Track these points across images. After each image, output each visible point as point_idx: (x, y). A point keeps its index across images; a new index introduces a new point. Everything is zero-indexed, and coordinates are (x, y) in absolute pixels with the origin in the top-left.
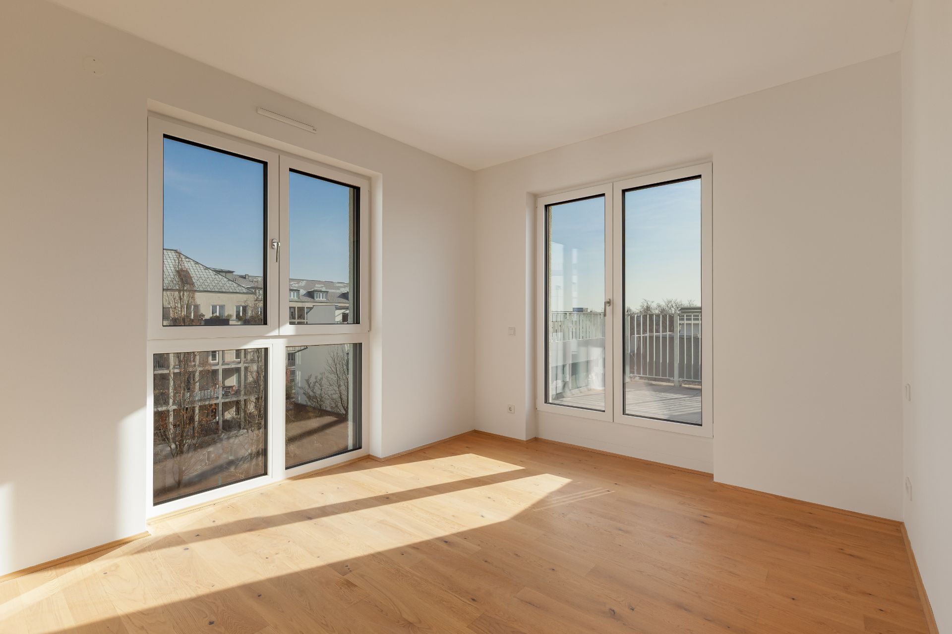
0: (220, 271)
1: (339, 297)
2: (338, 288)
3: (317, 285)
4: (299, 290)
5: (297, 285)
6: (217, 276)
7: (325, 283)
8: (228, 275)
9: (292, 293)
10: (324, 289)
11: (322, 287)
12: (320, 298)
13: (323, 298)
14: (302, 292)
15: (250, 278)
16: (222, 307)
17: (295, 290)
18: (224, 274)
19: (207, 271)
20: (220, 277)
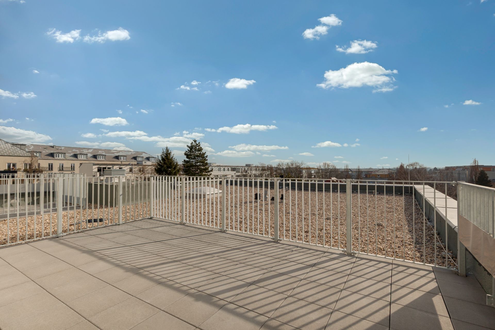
0: (16, 145)
1: (113, 158)
2: (113, 153)
3: (100, 152)
4: (87, 154)
5: (87, 152)
6: (13, 147)
7: (105, 150)
8: (22, 147)
9: (83, 156)
10: (104, 154)
11: (103, 153)
12: (100, 158)
13: (102, 158)
14: (90, 155)
15: (57, 148)
16: (14, 165)
17: (85, 154)
18: (19, 146)
19: (6, 144)
20: (15, 147)
